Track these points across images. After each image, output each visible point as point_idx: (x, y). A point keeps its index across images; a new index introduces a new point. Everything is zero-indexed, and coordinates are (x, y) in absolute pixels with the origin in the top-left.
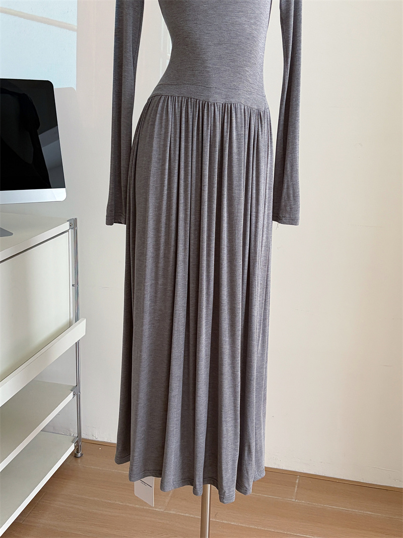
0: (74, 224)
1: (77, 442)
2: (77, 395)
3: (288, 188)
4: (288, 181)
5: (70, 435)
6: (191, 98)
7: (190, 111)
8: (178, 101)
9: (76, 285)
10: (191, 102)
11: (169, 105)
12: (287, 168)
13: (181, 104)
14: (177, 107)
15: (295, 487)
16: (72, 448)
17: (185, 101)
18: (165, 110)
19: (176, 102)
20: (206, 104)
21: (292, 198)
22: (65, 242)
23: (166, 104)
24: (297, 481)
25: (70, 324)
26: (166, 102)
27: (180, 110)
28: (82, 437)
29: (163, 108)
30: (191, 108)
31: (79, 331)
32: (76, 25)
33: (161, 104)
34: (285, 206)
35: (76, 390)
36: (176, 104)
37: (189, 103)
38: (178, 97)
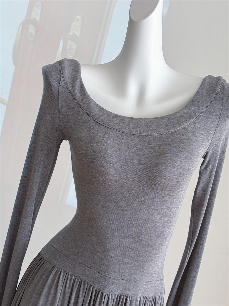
6: (85, 282)
7: (80, 295)
8: (71, 279)
10: (84, 285)
11: (60, 281)
13: (73, 283)
14: (68, 285)
17: (77, 282)
18: (54, 285)
19: (69, 280)
20: (100, 294)
23: (56, 279)
26: (58, 276)
27: (70, 290)
29: (53, 281)
30: (83, 292)
32: (7, 99)
33: (51, 277)
36: (68, 282)
37: (82, 286)
38: (72, 275)
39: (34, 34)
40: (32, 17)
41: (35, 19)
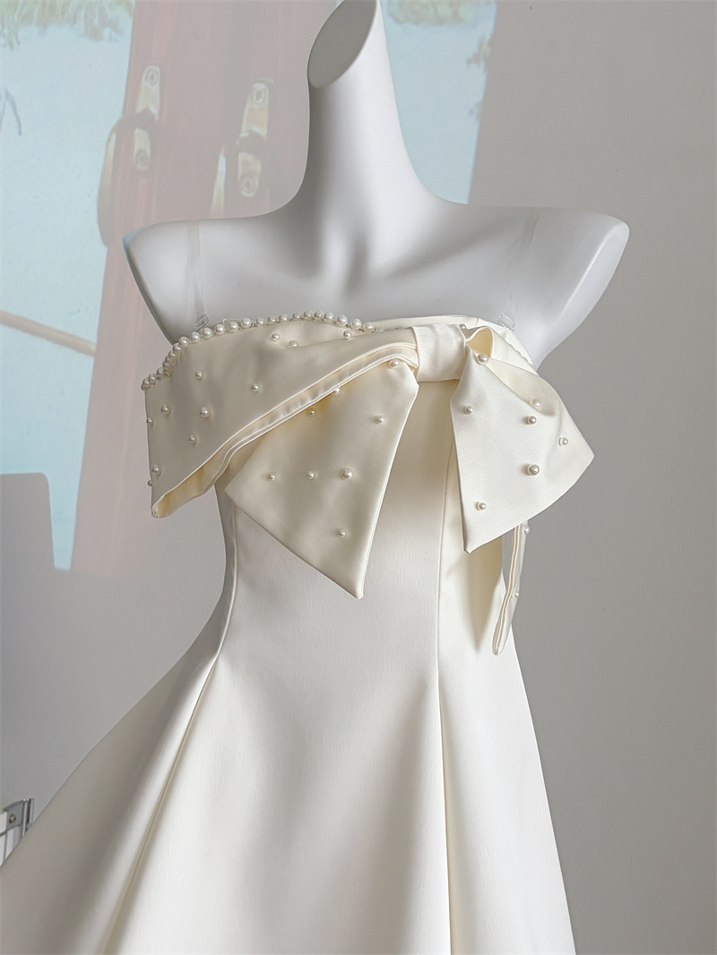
39: (148, 152)
40: (140, 108)
41: (146, 111)
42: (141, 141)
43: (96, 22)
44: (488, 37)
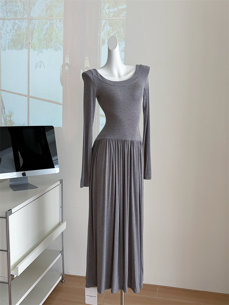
0: (61, 182)
1: (63, 275)
2: (62, 255)
3: (148, 167)
4: (148, 164)
5: (59, 272)
9: (62, 207)
12: (147, 159)
15: (157, 292)
16: (61, 278)
21: (149, 170)
22: (57, 190)
24: (158, 289)
25: (59, 224)
28: (65, 273)
31: (64, 227)
32: (62, 102)
34: (147, 173)
35: (62, 252)
39: (68, 69)
40: (66, 62)
41: (67, 63)
42: (67, 68)
43: (56, 48)
44: (124, 47)
